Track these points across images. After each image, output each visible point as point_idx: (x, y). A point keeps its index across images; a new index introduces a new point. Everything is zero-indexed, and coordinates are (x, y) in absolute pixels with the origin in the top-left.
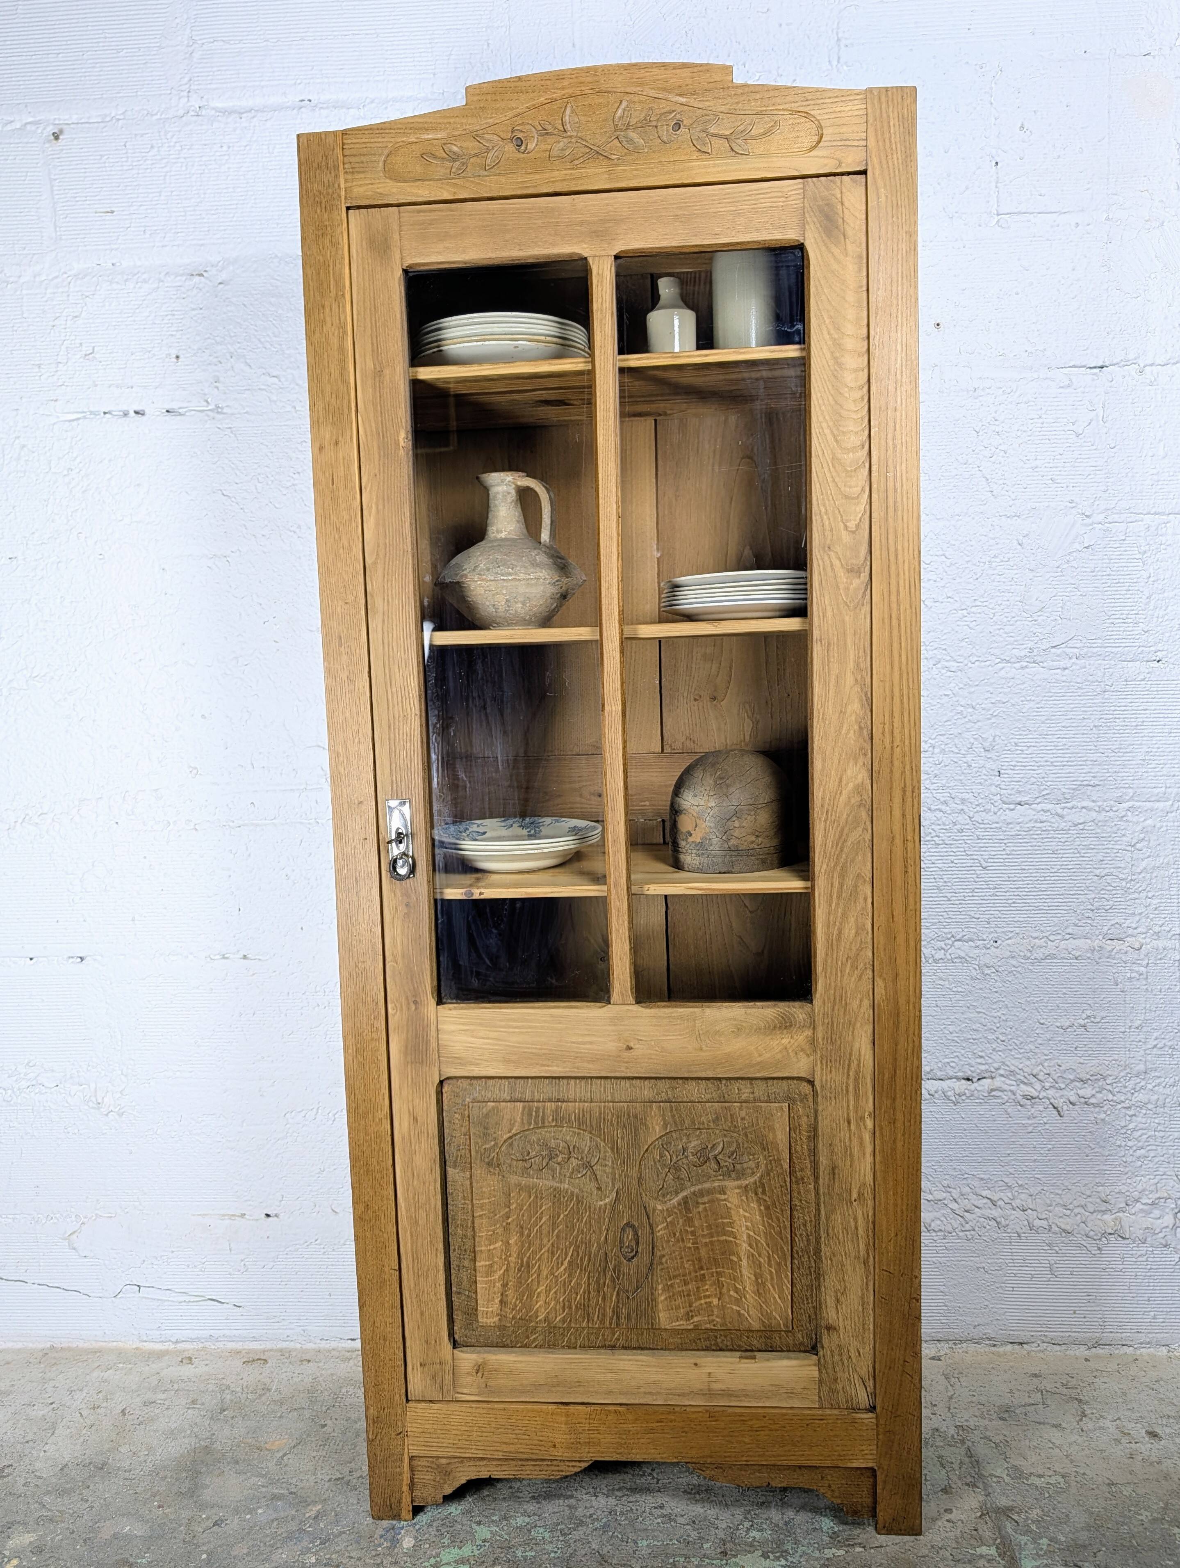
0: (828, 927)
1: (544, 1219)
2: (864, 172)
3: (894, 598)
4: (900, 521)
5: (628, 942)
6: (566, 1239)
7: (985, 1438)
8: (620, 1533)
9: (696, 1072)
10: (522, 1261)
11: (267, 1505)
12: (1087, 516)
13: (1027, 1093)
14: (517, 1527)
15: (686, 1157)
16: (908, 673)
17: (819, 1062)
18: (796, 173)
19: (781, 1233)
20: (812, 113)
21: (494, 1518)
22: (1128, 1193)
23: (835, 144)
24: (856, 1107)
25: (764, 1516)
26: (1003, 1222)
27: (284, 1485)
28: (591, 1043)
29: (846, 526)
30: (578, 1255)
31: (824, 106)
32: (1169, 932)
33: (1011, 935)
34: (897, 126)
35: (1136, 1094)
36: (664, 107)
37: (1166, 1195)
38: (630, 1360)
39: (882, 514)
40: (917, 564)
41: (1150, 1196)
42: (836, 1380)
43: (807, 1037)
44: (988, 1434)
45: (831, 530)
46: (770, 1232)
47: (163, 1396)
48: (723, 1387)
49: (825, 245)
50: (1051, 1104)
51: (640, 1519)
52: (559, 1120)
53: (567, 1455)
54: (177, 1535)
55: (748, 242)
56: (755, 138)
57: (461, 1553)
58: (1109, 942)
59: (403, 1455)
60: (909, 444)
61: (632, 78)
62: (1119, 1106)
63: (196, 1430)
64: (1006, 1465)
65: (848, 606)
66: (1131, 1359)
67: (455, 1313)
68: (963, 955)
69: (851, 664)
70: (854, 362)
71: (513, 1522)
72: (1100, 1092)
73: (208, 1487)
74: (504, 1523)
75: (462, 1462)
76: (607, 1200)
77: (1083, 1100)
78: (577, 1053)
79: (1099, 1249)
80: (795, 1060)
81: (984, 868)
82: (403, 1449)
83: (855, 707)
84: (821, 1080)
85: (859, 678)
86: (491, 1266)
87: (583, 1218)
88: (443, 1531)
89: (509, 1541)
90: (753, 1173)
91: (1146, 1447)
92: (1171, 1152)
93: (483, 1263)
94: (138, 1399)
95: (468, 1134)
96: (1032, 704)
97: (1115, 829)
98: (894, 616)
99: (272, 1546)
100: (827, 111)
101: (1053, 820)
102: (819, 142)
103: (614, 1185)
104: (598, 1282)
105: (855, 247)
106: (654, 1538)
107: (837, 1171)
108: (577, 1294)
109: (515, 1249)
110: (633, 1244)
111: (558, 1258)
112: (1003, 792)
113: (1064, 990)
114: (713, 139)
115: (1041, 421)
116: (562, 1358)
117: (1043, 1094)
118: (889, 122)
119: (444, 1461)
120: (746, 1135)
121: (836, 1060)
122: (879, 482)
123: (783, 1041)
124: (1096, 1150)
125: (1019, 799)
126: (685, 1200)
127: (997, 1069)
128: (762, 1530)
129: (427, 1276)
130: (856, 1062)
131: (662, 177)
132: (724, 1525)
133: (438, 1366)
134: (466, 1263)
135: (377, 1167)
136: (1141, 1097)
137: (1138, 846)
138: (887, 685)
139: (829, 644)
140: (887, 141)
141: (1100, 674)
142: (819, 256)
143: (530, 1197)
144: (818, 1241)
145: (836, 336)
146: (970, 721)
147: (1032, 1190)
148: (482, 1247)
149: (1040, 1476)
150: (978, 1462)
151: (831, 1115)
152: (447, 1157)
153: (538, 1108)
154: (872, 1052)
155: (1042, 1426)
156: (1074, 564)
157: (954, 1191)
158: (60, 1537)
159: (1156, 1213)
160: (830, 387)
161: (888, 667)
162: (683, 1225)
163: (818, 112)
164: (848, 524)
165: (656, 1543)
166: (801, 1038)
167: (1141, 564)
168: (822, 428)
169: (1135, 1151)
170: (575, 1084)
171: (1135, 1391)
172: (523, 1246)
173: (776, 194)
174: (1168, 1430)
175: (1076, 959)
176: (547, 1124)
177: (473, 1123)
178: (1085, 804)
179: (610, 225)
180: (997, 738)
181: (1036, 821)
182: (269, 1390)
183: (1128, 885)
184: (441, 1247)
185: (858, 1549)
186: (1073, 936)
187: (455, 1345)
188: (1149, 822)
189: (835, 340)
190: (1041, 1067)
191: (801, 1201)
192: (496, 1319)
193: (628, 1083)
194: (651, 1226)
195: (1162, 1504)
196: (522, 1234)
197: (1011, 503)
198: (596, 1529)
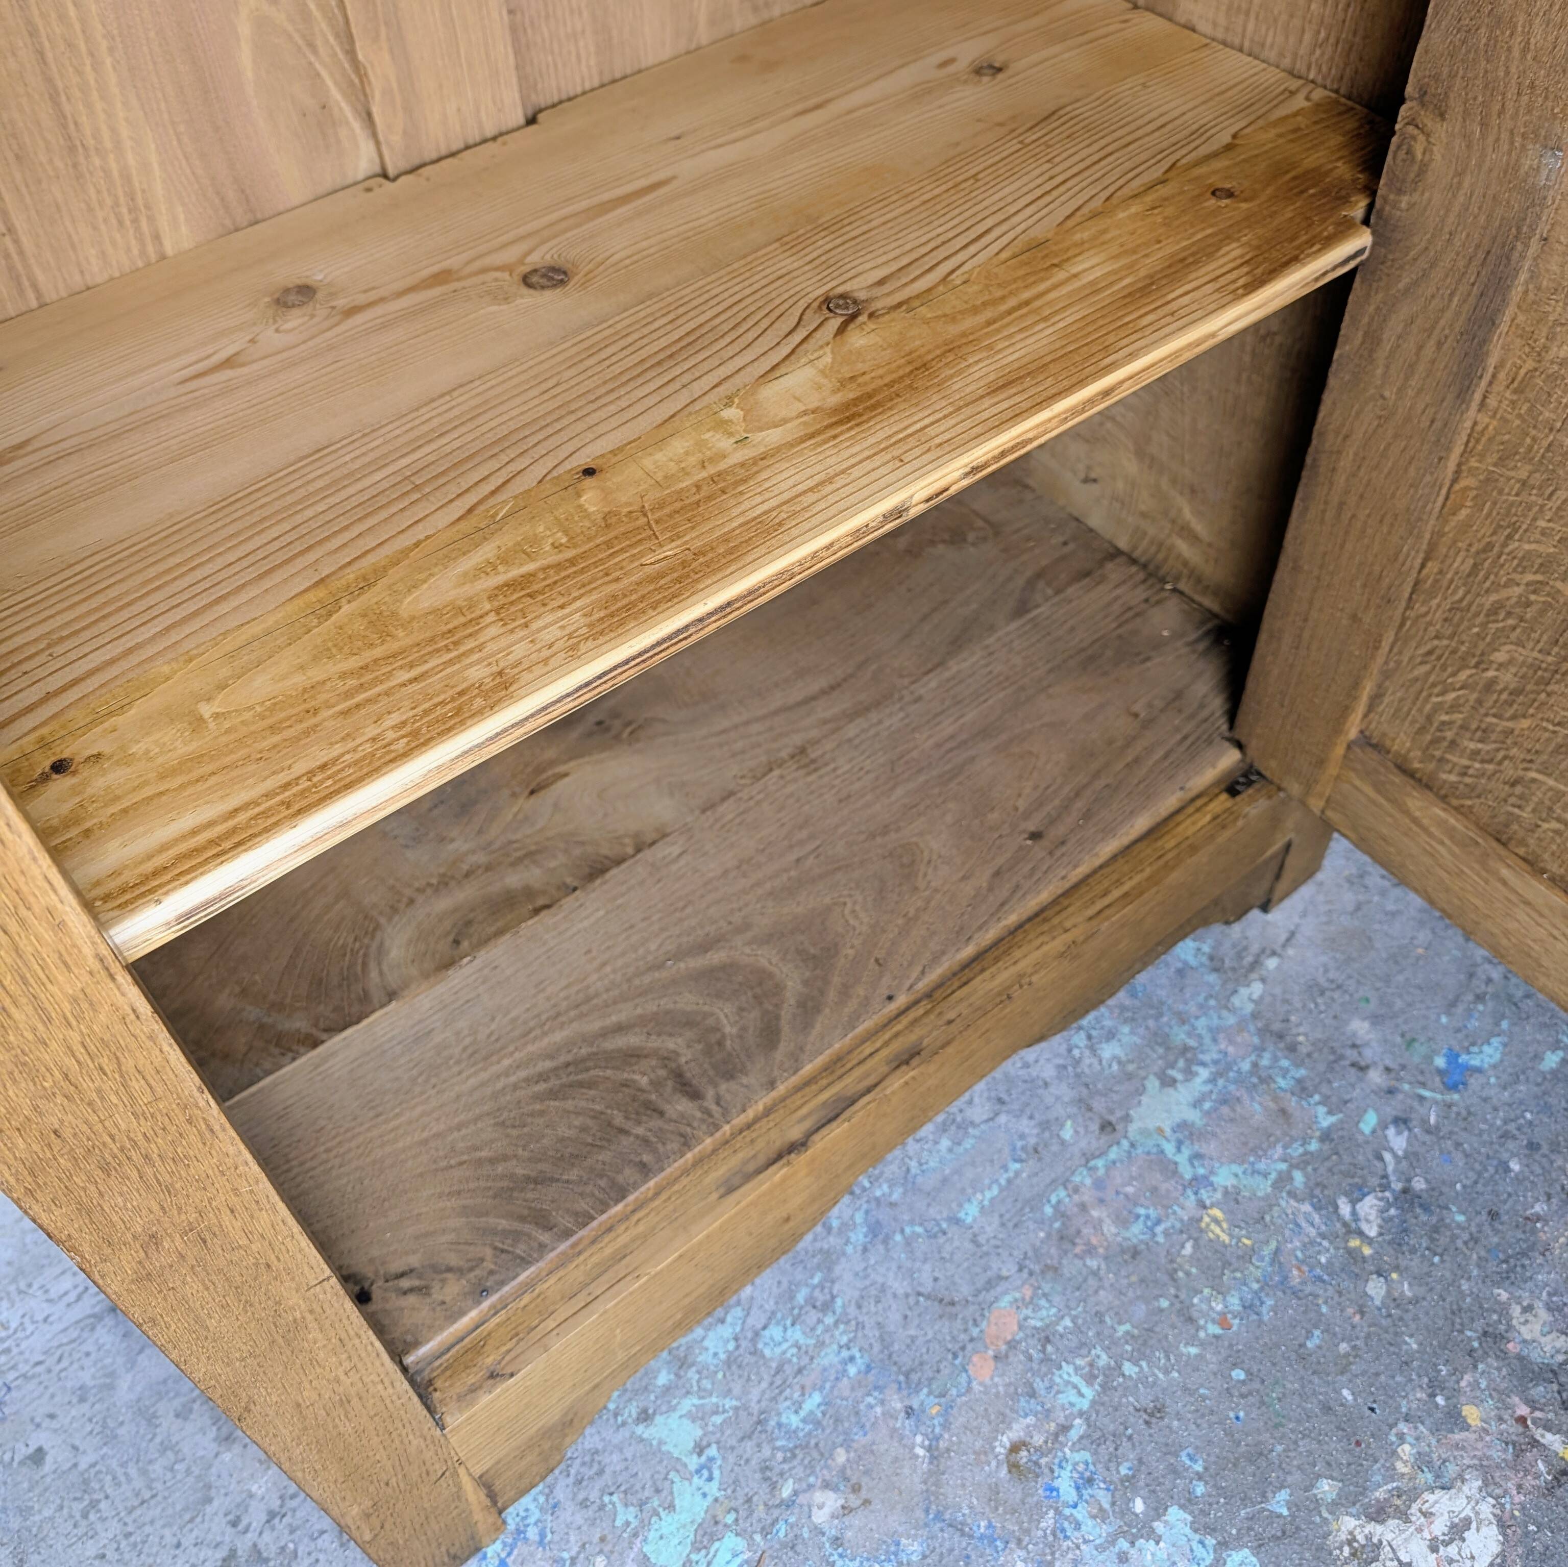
8: (912, 1222)
14: (728, 1363)
51: (913, 1164)
57: (685, 1517)
71: (704, 1358)
74: (692, 1374)
88: (594, 1496)
89: (745, 1407)
106: (976, 1185)
128: (1111, 1035)
132: (1049, 1072)
165: (988, 1195)
185: (1272, 963)
198: (865, 1250)
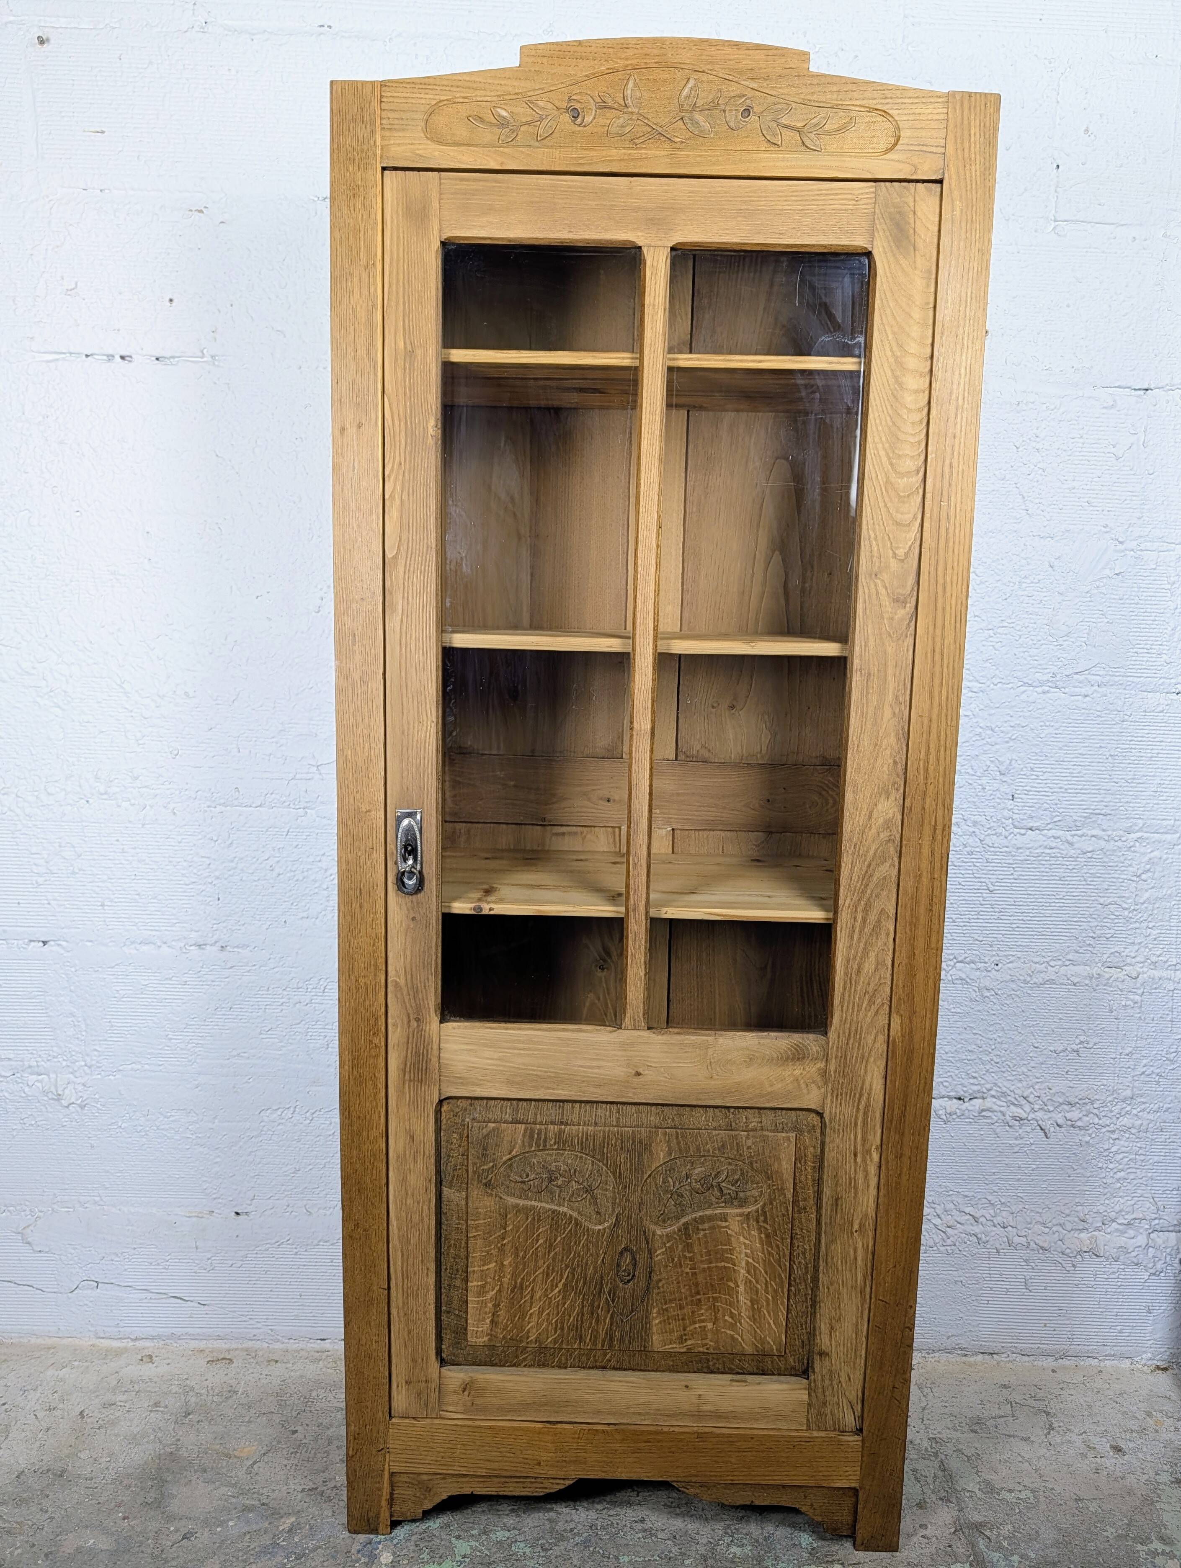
0: (848, 962)
1: (541, 1241)
2: (940, 182)
3: (938, 632)
4: (950, 553)
5: (643, 967)
6: (562, 1261)
7: (958, 1450)
8: (601, 1548)
9: (705, 1099)
10: (516, 1282)
11: (238, 1517)
12: (1121, 543)
13: (1017, 1115)
14: (498, 1542)
15: (690, 1184)
16: (947, 710)
17: (829, 1095)
18: (869, 176)
19: (780, 1261)
20: (891, 112)
21: (473, 1532)
22: (1105, 1214)
23: (911, 148)
24: (864, 1141)
25: (744, 1531)
26: (984, 1239)
27: (255, 1496)
28: (599, 1067)
29: (894, 553)
30: (574, 1276)
31: (903, 106)
32: (1166, 962)
33: (1012, 959)
34: (978, 135)
35: (1121, 1118)
36: (733, 89)
37: (1141, 1216)
38: (620, 1381)
39: (933, 544)
40: (964, 599)
41: (1126, 1217)
42: (825, 1403)
43: (819, 1069)
44: (960, 1446)
45: (880, 557)
46: (769, 1260)
47: (124, 1398)
48: (712, 1408)
49: (894, 255)
50: (1039, 1125)
51: (621, 1534)
52: (562, 1142)
53: (552, 1473)
54: (144, 1549)
55: (814, 246)
56: (829, 134)
58: (1107, 970)
59: (383, 1471)
60: (966, 473)
61: (701, 55)
62: (1104, 1130)
63: (160, 1435)
64: (978, 1479)
65: (890, 636)
66: (1096, 1371)
67: (444, 1331)
68: (964, 976)
69: (890, 697)
70: (915, 383)
71: (493, 1537)
72: (1087, 1116)
73: (174, 1497)
74: (484, 1537)
75: (444, 1479)
76: (606, 1225)
77: (1069, 1123)
78: (585, 1077)
79: (1074, 1266)
80: (805, 1091)
81: (991, 892)
82: (384, 1465)
83: (891, 742)
84: (830, 1112)
85: (897, 712)
86: (483, 1286)
87: (580, 1242)
88: (422, 1546)
89: (490, 1557)
90: (756, 1201)
91: (1111, 1461)
92: (1150, 1175)
93: (475, 1283)
94: (97, 1401)
95: (465, 1155)
96: (1051, 730)
97: (1122, 859)
98: (937, 650)
99: (245, 1561)
100: (906, 112)
101: (1062, 847)
102: (896, 144)
103: (613, 1209)
104: (592, 1304)
105: (924, 261)
106: (636, 1553)
107: (840, 1204)
108: (570, 1316)
109: (509, 1270)
110: (631, 1268)
111: (552, 1280)
112: (1015, 816)
113: (1060, 1016)
114: (785, 132)
115: (1081, 440)
116: (551, 1379)
117: (1032, 1116)
118: (969, 131)
119: (425, 1477)
120: (751, 1163)
121: (847, 1094)
122: (932, 510)
123: (796, 1071)
124: (1078, 1171)
125: (1031, 824)
126: (686, 1226)
127: (989, 1090)
128: (742, 1546)
129: (417, 1295)
130: (866, 1095)
131: (727, 167)
132: (705, 1541)
133: (424, 1384)
134: (458, 1283)
135: (370, 1186)
136: (1125, 1121)
137: (1144, 877)
138: (925, 720)
139: (869, 674)
140: (966, 150)
141: (1120, 703)
142: (887, 267)
143: (527, 1219)
144: (816, 1268)
145: (899, 354)
146: (988, 743)
147: (1014, 1208)
148: (475, 1268)
149: (1010, 1491)
150: (950, 1475)
151: (838, 1147)
152: (443, 1177)
153: (540, 1131)
154: (883, 1087)
155: (1012, 1439)
156: (1103, 590)
157: (938, 1207)
158: (19, 1551)
159: (1131, 1233)
160: (889, 407)
161: (928, 702)
162: (683, 1251)
163: (897, 112)
164: (897, 552)
165: (637, 1559)
166: (812, 1069)
167: (1169, 595)
168: (877, 449)
169: (1115, 1173)
170: (580, 1107)
171: (1100, 1404)
172: (517, 1267)
173: (846, 196)
174: (1131, 1445)
175: (1075, 985)
176: (548, 1147)
177: (472, 1143)
178: (1094, 832)
179: (668, 213)
180: (1013, 762)
181: (1046, 847)
182: (236, 1392)
183: (1131, 915)
184: (432, 1266)
186: (1073, 963)
187: (443, 1362)
188: (1156, 853)
189: (897, 357)
190: (1032, 1089)
191: (802, 1229)
192: (486, 1339)
193: (634, 1109)
194: (649, 1251)
195: (1126, 1521)
196: (517, 1256)
197: (1046, 523)
198: (577, 1545)
